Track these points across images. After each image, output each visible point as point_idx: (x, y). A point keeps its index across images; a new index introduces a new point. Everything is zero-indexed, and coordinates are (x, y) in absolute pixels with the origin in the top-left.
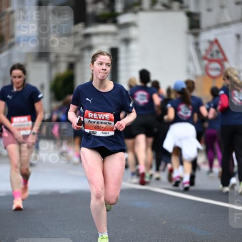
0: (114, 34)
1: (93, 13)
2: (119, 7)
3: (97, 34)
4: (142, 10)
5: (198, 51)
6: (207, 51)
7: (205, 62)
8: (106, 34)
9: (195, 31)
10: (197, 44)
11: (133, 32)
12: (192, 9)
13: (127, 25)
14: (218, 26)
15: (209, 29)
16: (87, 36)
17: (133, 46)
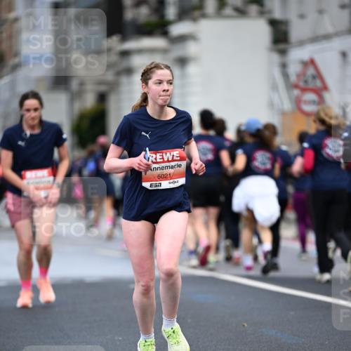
0: (164, 51)
1: (134, 22)
2: (171, 12)
3: (140, 51)
4: (204, 16)
5: (286, 76)
6: (298, 76)
7: (296, 92)
8: (152, 51)
9: (282, 46)
10: (284, 66)
11: (191, 49)
12: (277, 15)
13: (183, 39)
14: (315, 39)
15: (301, 43)
16: (125, 54)
17: (192, 69)
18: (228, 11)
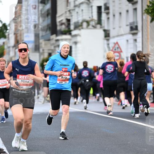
0: (70, 40)
1: (60, 30)
2: (72, 27)
3: (62, 40)
4: (82, 28)
5: (109, 47)
6: (113, 48)
8: (66, 40)
9: (107, 38)
10: (108, 44)
11: (78, 39)
12: (106, 28)
13: (76, 36)
14: (118, 36)
15: (114, 37)
16: (57, 40)
17: (78, 45)
18: (90, 27)
